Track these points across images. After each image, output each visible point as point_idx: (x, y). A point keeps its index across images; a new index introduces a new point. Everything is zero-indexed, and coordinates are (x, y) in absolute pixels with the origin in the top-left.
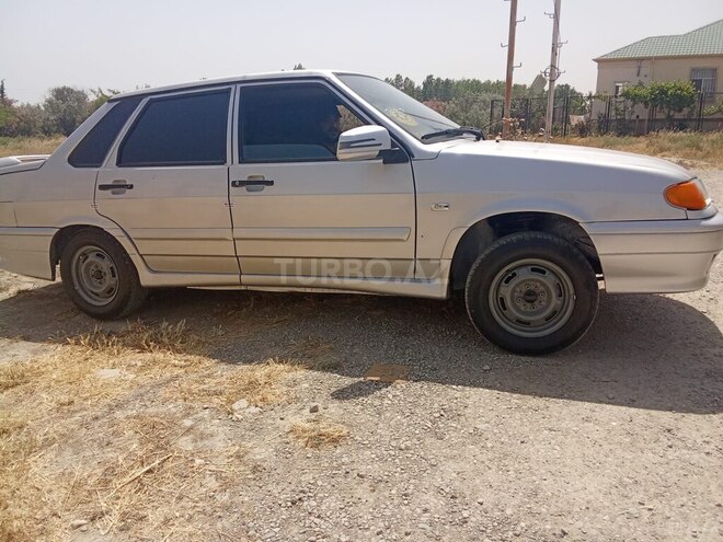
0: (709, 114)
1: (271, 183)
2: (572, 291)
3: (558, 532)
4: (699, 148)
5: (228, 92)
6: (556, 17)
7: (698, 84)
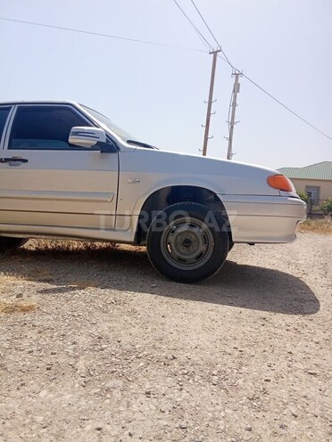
0: (315, 211)
1: (26, 161)
2: (212, 240)
3: (170, 357)
4: (309, 225)
5: (9, 109)
6: (230, 139)
7: (310, 194)
